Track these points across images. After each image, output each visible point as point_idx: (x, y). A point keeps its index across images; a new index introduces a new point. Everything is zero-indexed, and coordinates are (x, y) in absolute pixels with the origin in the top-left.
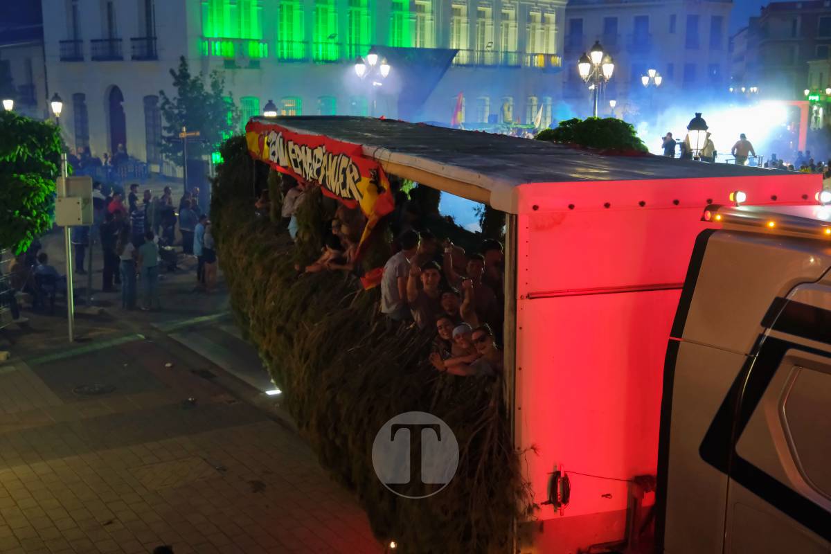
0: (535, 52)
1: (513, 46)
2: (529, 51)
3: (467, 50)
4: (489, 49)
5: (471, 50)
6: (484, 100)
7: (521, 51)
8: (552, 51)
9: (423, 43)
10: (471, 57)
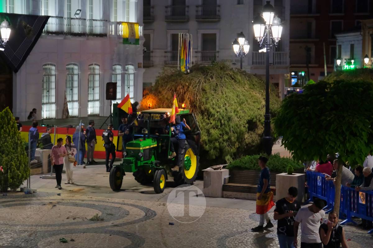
0: (118, 21)
1: (98, 14)
2: (113, 20)
3: (56, 17)
4: (77, 16)
5: (60, 17)
6: (73, 69)
7: (106, 20)
8: (133, 19)
9: (13, 8)
10: (61, 24)
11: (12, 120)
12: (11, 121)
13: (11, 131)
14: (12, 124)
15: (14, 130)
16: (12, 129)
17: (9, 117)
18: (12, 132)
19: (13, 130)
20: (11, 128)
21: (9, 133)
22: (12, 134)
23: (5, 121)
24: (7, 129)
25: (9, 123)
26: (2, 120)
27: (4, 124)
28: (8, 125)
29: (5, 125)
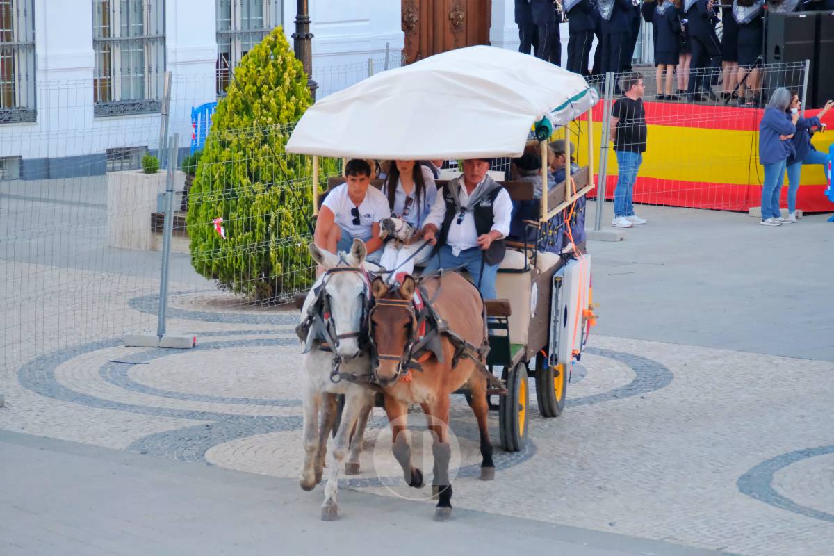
11: (290, 68)
12: (286, 74)
13: (284, 107)
14: (287, 83)
15: (297, 105)
16: (288, 100)
17: (280, 59)
18: (288, 108)
19: (292, 105)
20: (286, 95)
21: (279, 113)
22: (288, 118)
23: (268, 73)
24: (273, 102)
25: (279, 81)
26: (259, 72)
27: (262, 86)
28: (276, 86)
29: (265, 87)
